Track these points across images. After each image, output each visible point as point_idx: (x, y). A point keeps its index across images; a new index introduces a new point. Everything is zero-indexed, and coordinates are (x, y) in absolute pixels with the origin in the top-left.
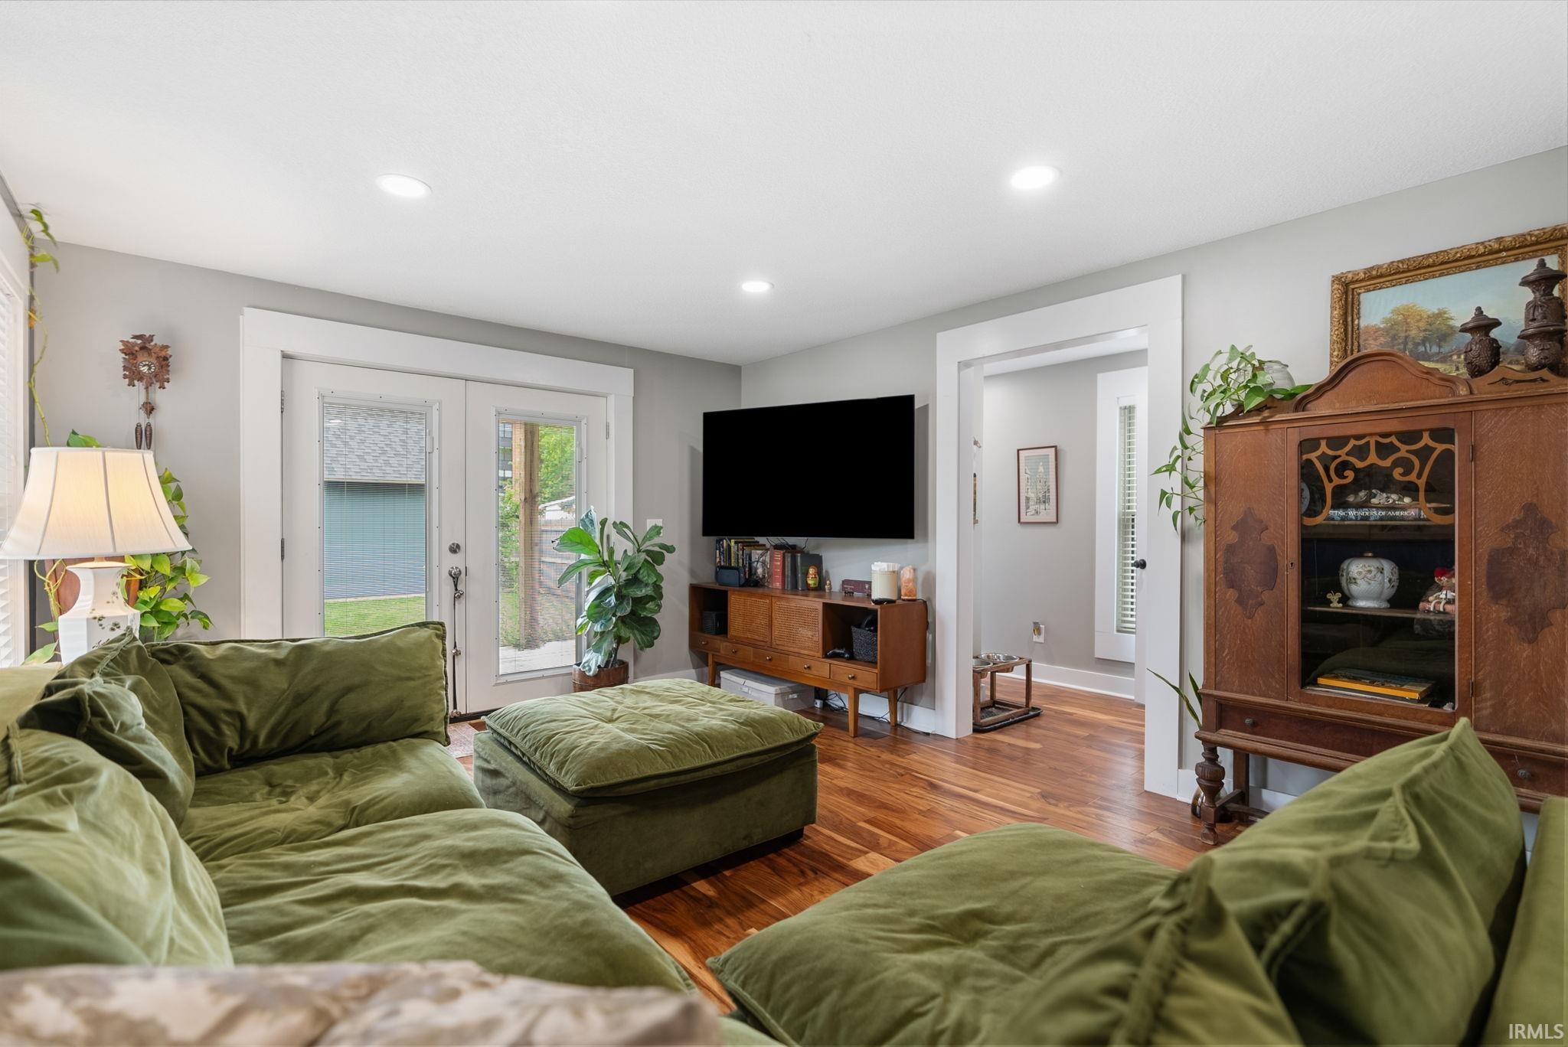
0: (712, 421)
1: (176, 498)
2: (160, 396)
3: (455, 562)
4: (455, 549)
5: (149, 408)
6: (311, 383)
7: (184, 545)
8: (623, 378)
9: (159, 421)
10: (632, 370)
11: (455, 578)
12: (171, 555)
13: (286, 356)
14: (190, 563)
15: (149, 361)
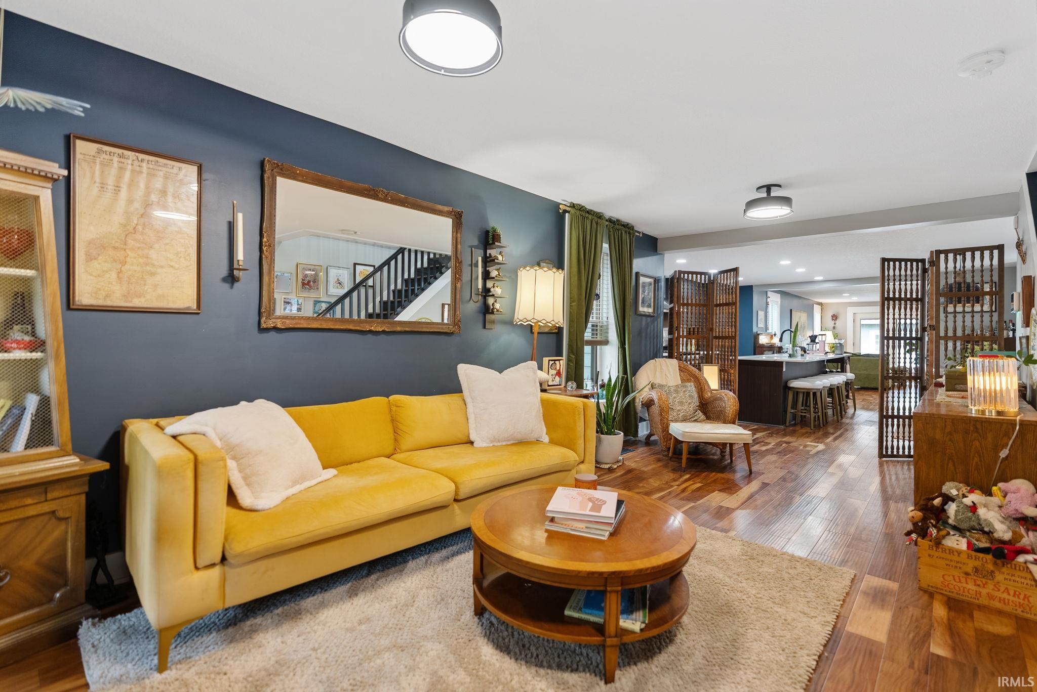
2: (837, 322)
5: (835, 324)
6: (858, 317)
15: (835, 317)
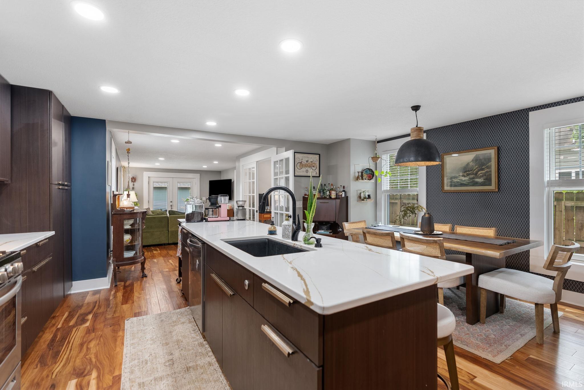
0: (211, 182)
1: (136, 195)
2: (135, 183)
3: (171, 204)
4: (171, 202)
5: (134, 185)
6: (152, 180)
7: (137, 201)
8: (198, 176)
9: (135, 186)
10: (199, 174)
11: (171, 206)
12: (136, 202)
13: (149, 177)
14: (138, 203)
15: (134, 179)
